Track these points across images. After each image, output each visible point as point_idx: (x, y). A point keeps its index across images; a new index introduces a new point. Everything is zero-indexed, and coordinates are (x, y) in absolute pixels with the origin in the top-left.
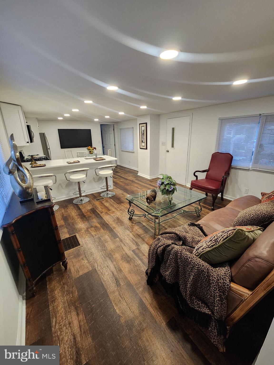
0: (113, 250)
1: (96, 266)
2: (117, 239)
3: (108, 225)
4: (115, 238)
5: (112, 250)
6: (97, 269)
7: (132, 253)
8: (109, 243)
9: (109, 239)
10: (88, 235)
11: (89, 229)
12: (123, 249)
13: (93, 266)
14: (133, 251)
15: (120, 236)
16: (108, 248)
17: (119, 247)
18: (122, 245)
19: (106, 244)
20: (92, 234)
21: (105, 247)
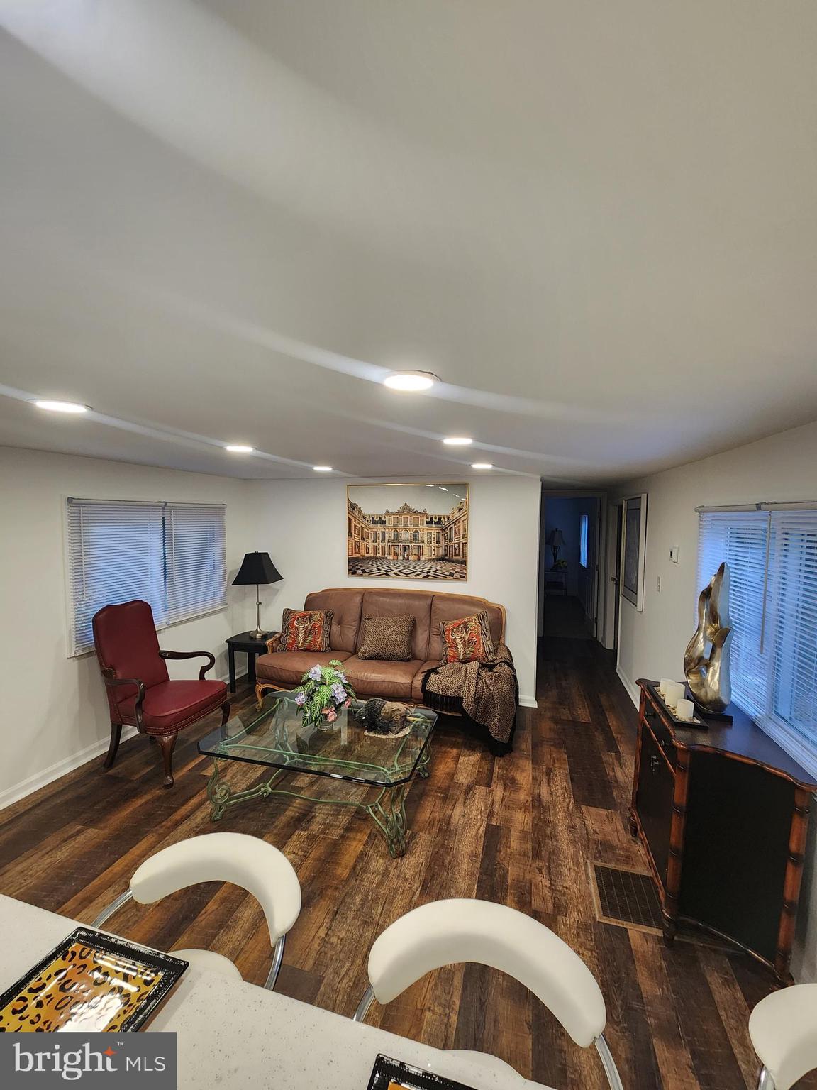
0: (523, 809)
1: (571, 805)
2: (495, 824)
3: (480, 881)
4: (498, 828)
5: (526, 810)
6: (572, 801)
7: (494, 785)
8: (520, 827)
9: (514, 835)
10: (561, 888)
11: (549, 912)
12: (503, 800)
13: (578, 808)
14: (489, 785)
15: (484, 824)
16: (530, 818)
17: (507, 807)
18: (497, 806)
19: (529, 828)
20: (548, 883)
21: (537, 825)
